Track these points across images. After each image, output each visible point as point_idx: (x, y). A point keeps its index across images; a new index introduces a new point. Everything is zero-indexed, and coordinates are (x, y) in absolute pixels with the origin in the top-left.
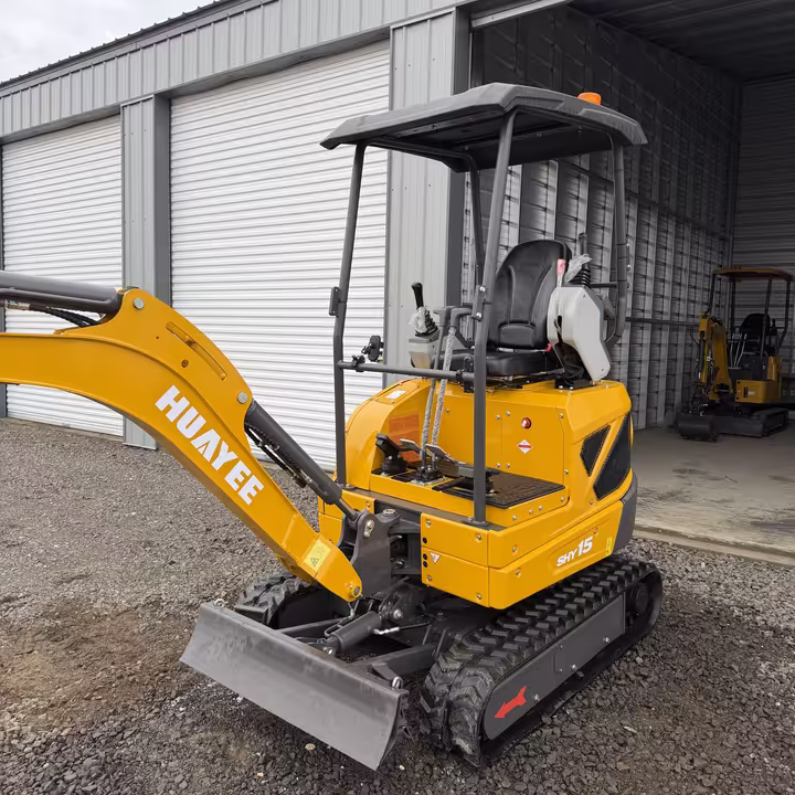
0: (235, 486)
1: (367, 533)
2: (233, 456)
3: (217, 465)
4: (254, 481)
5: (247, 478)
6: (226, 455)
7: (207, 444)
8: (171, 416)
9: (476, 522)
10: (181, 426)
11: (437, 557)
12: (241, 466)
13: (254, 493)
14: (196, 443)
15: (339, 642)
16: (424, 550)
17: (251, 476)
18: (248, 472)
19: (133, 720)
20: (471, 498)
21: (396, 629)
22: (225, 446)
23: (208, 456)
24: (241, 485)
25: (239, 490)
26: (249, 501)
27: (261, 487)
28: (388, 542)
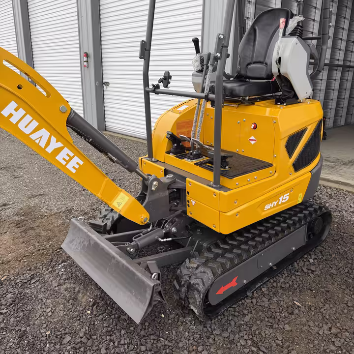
0: (64, 163)
1: (153, 188)
2: (60, 145)
3: (50, 150)
4: (76, 159)
5: (71, 158)
6: (55, 144)
7: (41, 137)
8: (14, 120)
9: (214, 186)
10: (21, 126)
11: (194, 202)
12: (66, 151)
13: (77, 166)
14: (33, 137)
15: (138, 245)
16: (188, 198)
17: (73, 157)
18: (72, 154)
19: (38, 274)
20: (212, 170)
21: (170, 239)
22: (53, 139)
23: (43, 145)
24: (68, 162)
25: (66, 164)
26: (74, 171)
27: (81, 163)
28: (167, 193)
